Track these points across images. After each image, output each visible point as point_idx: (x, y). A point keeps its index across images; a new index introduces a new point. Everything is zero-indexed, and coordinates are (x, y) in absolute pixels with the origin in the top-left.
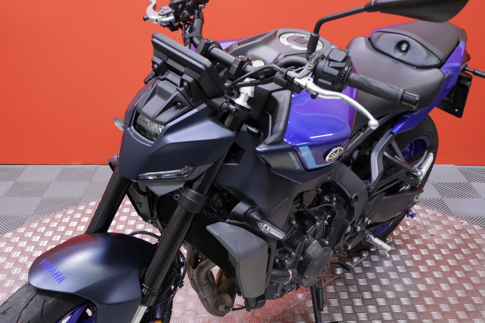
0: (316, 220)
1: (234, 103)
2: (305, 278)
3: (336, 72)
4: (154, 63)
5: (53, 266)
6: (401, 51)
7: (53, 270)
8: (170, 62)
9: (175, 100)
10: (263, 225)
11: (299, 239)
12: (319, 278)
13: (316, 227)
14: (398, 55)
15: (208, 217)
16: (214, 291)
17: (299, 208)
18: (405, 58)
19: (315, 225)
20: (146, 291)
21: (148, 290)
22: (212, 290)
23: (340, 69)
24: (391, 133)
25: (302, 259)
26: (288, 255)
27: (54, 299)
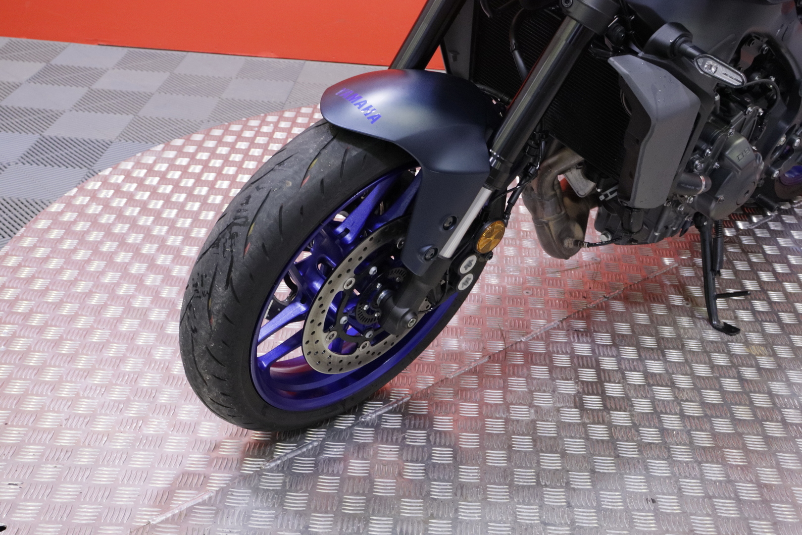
0: (748, 103)
2: (717, 199)
5: (360, 97)
7: (362, 102)
10: (704, 64)
11: (718, 129)
12: (738, 204)
13: (745, 114)
15: (597, 57)
16: (561, 211)
19: (745, 112)
20: (495, 161)
21: (497, 159)
22: (559, 210)
25: (717, 166)
26: (699, 154)
27: (360, 150)
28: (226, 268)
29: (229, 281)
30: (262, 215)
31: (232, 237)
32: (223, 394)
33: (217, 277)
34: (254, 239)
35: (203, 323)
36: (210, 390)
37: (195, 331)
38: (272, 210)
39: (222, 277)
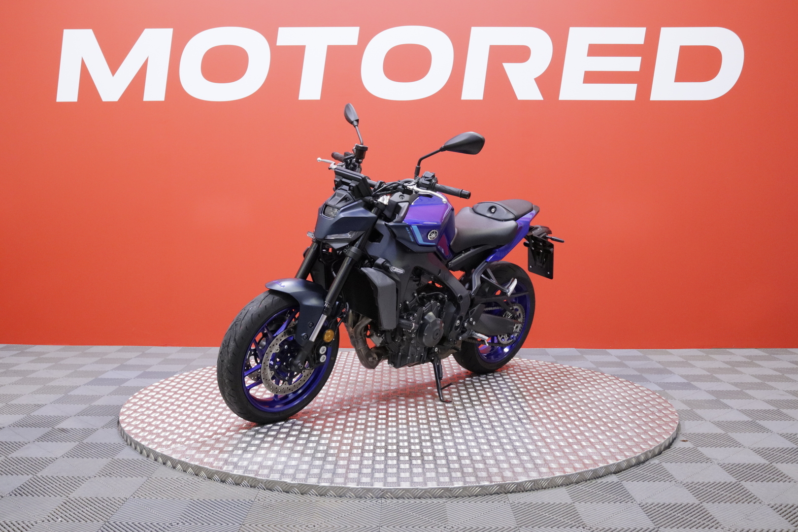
1: (377, 201)
2: (424, 334)
3: (428, 183)
4: (335, 181)
6: (491, 212)
8: (344, 180)
9: (346, 197)
14: (489, 215)
17: (418, 285)
18: (494, 216)
23: (430, 181)
24: (486, 262)
25: (422, 322)
27: (278, 297)
28: (234, 336)
29: (235, 340)
30: (246, 317)
31: (236, 325)
32: (232, 389)
33: (231, 339)
34: (243, 325)
35: (226, 357)
36: (227, 388)
37: (222, 361)
38: (249, 315)
39: (232, 339)
